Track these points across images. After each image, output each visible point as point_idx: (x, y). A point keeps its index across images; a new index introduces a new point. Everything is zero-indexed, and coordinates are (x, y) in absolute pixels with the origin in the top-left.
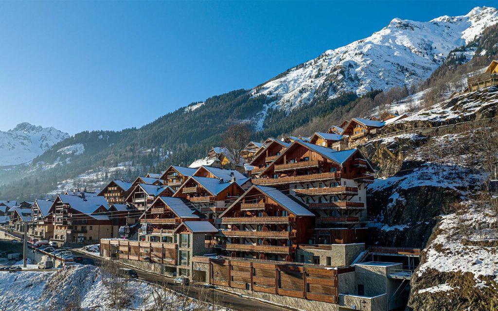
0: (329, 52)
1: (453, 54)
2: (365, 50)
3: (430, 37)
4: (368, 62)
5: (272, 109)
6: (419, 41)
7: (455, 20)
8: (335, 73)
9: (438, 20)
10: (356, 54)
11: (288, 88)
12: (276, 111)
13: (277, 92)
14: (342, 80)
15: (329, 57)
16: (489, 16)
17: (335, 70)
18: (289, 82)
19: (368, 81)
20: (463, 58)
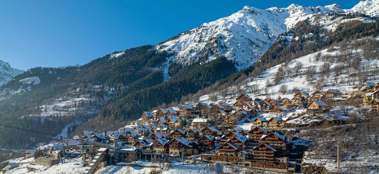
0: (205, 24)
1: (280, 36)
2: (229, 27)
3: (267, 22)
4: (232, 36)
5: (172, 61)
6: (260, 24)
7: (281, 10)
8: (212, 41)
9: (271, 9)
10: (224, 30)
11: (181, 47)
12: (175, 64)
13: (173, 50)
14: (217, 47)
15: (206, 28)
16: (299, 12)
17: (211, 39)
18: (181, 43)
19: (232, 49)
20: (286, 41)
